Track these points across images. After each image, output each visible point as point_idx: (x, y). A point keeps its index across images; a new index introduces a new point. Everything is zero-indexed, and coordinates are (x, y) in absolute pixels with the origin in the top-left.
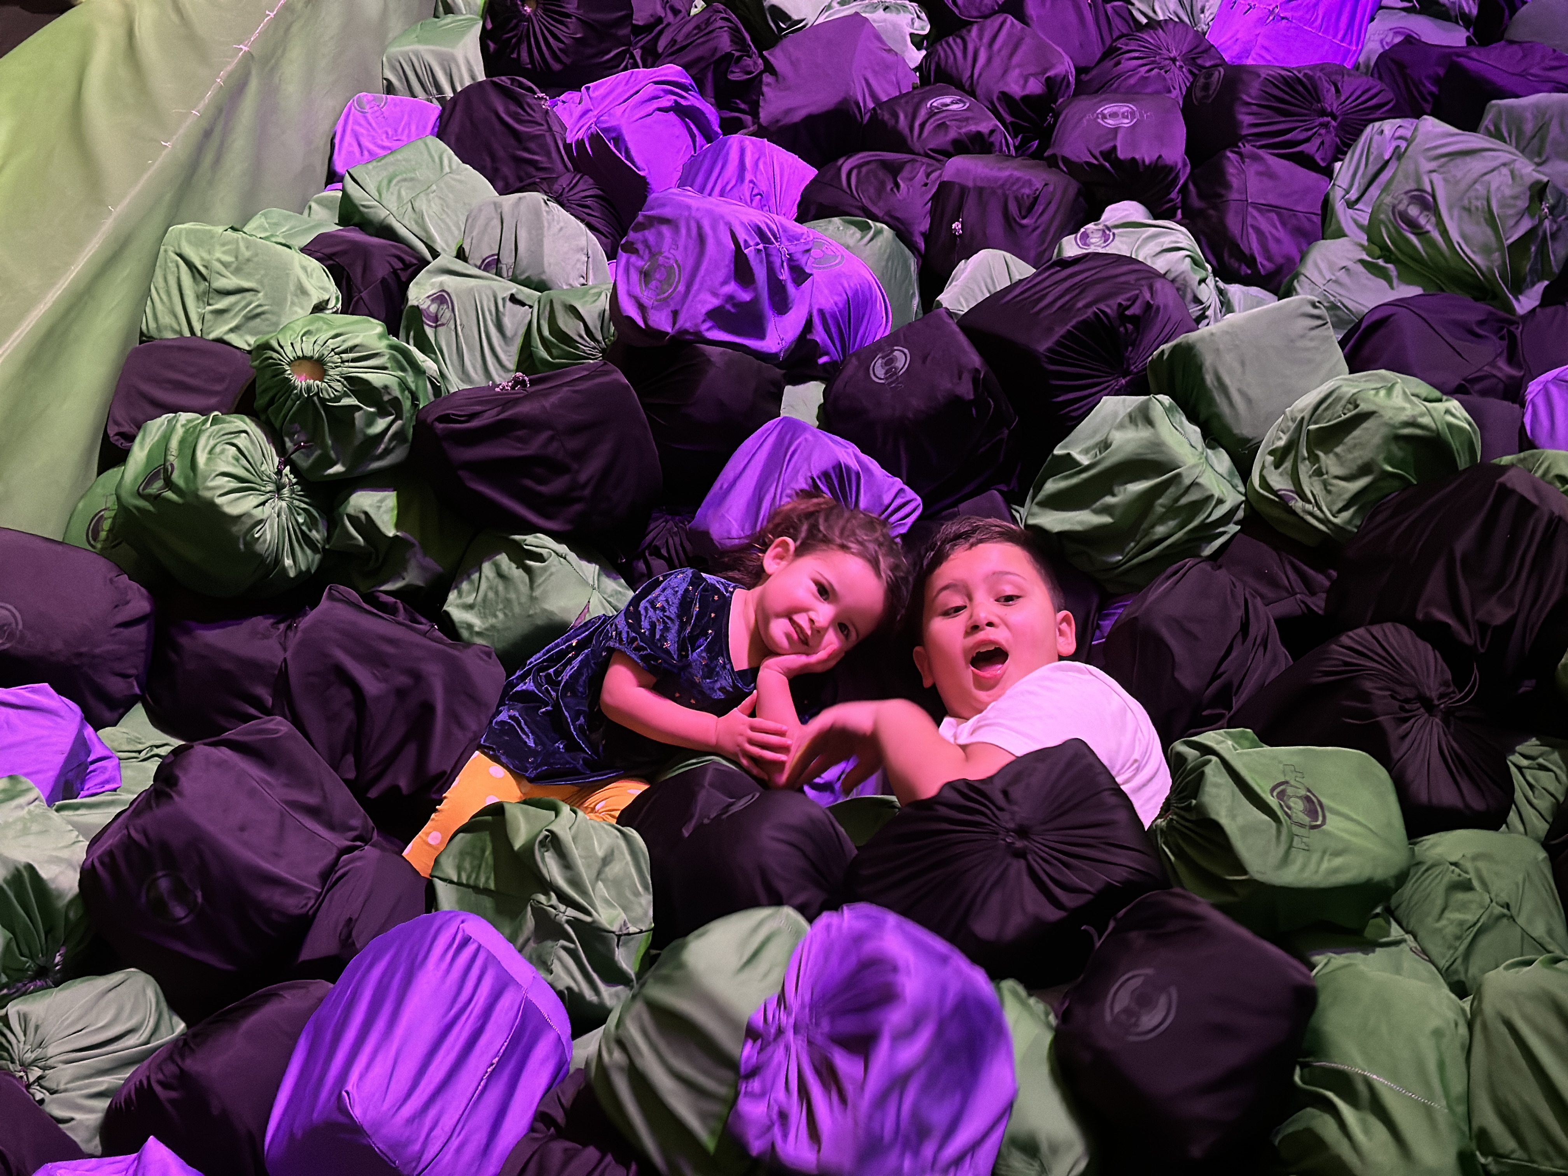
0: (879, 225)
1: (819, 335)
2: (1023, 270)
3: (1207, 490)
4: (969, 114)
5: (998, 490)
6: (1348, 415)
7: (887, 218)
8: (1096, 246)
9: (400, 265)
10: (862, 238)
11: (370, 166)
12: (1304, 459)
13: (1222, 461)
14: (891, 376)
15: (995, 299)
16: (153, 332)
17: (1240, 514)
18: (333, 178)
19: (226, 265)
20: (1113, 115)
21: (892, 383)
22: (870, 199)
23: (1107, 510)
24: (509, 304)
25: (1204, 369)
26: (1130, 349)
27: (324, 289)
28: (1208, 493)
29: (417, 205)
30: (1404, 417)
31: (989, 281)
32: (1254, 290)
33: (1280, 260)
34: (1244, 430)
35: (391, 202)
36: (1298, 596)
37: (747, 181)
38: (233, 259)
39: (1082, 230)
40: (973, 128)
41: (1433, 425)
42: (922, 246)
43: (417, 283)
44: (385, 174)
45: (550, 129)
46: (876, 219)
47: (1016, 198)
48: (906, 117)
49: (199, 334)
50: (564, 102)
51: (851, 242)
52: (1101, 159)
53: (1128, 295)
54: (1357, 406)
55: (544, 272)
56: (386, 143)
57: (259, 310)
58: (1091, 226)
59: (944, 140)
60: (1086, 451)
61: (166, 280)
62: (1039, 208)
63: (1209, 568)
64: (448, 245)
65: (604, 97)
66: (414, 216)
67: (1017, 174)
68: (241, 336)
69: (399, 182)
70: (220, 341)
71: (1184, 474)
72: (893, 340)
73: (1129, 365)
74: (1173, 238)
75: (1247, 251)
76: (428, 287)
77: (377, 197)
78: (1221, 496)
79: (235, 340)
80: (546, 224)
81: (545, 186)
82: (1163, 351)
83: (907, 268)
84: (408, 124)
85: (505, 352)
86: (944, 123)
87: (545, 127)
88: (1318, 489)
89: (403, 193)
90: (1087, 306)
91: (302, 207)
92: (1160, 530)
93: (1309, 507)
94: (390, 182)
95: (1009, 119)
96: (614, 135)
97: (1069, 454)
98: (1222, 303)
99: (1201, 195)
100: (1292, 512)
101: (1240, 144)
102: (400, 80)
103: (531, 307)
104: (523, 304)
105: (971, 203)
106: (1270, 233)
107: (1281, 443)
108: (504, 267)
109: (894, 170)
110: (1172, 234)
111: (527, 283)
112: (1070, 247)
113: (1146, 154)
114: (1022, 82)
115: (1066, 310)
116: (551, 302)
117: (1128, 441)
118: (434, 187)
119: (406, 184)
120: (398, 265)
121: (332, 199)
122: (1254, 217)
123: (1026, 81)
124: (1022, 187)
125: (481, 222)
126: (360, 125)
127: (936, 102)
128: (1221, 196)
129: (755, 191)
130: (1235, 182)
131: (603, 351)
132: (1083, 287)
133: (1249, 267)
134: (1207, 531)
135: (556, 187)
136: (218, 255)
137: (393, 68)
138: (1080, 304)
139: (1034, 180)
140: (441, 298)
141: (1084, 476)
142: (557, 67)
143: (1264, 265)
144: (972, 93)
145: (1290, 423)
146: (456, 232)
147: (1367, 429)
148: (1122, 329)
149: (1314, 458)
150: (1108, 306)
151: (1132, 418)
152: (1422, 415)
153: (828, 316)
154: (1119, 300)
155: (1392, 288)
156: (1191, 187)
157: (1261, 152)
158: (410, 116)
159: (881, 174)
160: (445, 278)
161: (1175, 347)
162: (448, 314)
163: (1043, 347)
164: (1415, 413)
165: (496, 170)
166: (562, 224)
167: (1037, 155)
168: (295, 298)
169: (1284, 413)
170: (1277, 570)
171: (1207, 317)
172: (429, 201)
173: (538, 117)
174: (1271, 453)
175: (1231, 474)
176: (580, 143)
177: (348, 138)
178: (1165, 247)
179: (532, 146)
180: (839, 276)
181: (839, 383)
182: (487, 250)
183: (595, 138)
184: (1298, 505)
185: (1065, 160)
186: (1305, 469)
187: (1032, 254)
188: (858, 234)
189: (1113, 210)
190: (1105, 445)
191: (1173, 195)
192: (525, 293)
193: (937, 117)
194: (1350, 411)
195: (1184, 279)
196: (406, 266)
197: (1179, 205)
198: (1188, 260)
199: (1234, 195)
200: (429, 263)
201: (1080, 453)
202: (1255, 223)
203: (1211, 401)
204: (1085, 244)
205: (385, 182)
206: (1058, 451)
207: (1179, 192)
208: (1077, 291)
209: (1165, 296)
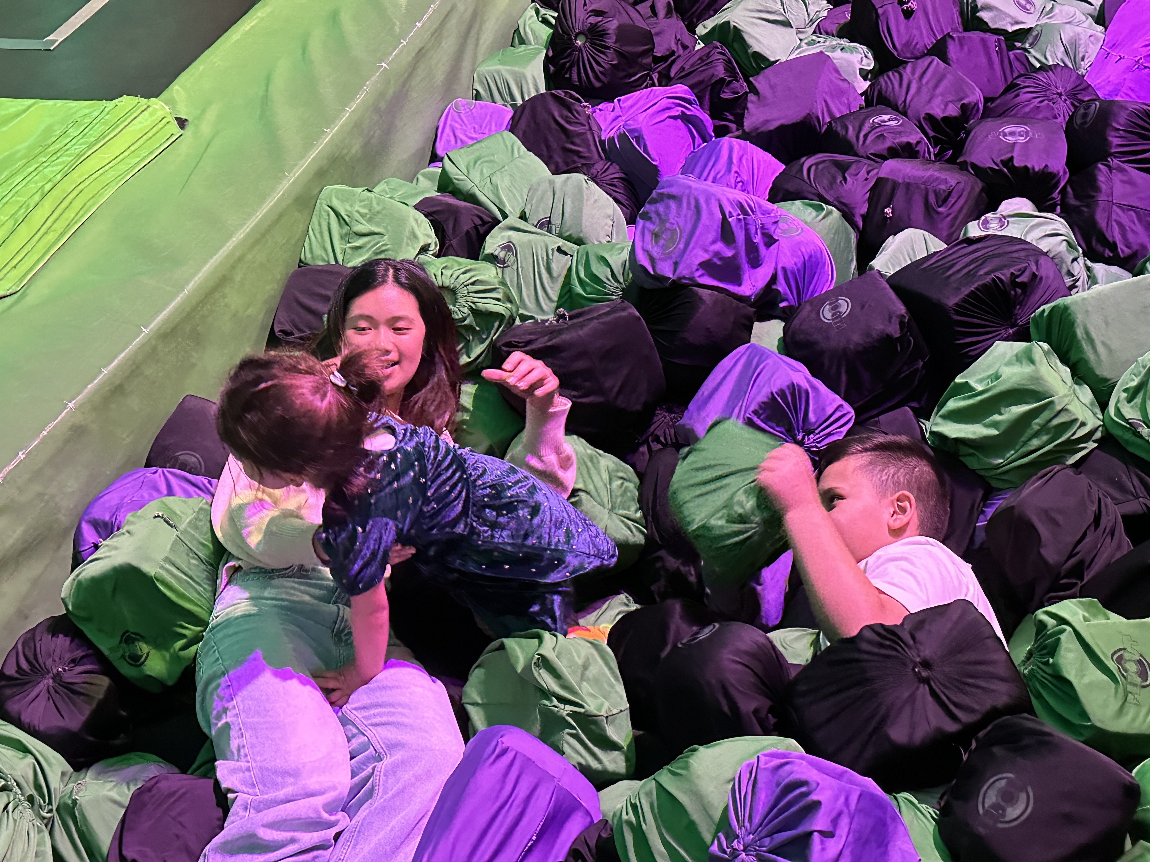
0: (830, 207)
1: (781, 286)
2: (937, 245)
3: (1074, 414)
4: (901, 129)
5: (911, 408)
7: (835, 203)
8: (994, 229)
9: (480, 222)
10: (817, 216)
11: (462, 151)
13: (1086, 394)
14: (836, 318)
15: (916, 265)
16: (309, 260)
17: (1098, 435)
18: (435, 158)
19: (362, 215)
20: (1012, 134)
21: (836, 323)
22: (824, 188)
23: (995, 425)
24: (556, 253)
25: (1076, 325)
26: (1018, 307)
27: (428, 236)
28: (1073, 417)
29: (494, 179)
31: (911, 252)
32: (1114, 269)
33: (1135, 247)
34: (1104, 371)
35: (476, 176)
36: (1141, 499)
37: (733, 172)
38: (367, 212)
39: (983, 218)
40: (905, 139)
42: (861, 224)
43: (491, 236)
44: (472, 157)
45: (590, 129)
46: (828, 203)
47: (935, 191)
48: (854, 129)
49: (341, 263)
50: (600, 110)
51: (809, 219)
52: (1001, 166)
53: (1019, 267)
55: (582, 231)
56: (474, 136)
57: (384, 248)
58: (990, 215)
59: (882, 147)
60: (981, 381)
61: (320, 225)
62: (952, 200)
63: (1072, 473)
64: (514, 210)
65: (632, 106)
66: (491, 188)
67: (937, 174)
69: (482, 163)
71: (1057, 401)
72: (839, 291)
73: (1016, 320)
74: (1054, 227)
75: (1111, 240)
76: (499, 239)
77: (466, 173)
78: (1084, 420)
80: (585, 197)
81: (585, 169)
82: (1044, 310)
83: (848, 240)
84: (490, 122)
85: (551, 288)
86: (882, 135)
87: (587, 127)
89: (485, 171)
90: (987, 274)
91: (411, 178)
92: (1035, 443)
94: (475, 162)
95: (931, 133)
96: (636, 134)
97: (967, 382)
98: (1089, 277)
99: (1076, 197)
101: (1109, 159)
102: (485, 91)
103: (571, 256)
104: (566, 254)
105: (900, 195)
106: (1129, 227)
107: (1134, 384)
108: (553, 227)
109: (843, 168)
110: (1053, 223)
111: (569, 239)
112: (974, 230)
113: (1036, 164)
114: (943, 107)
115: (971, 275)
116: (587, 254)
117: (1014, 374)
118: (506, 167)
119: (486, 164)
120: (478, 222)
121: (434, 173)
122: (1117, 214)
123: (946, 105)
124: (939, 184)
125: (539, 193)
126: (456, 122)
127: (877, 119)
128: (1093, 197)
129: (739, 179)
130: (1103, 187)
131: (623, 290)
132: (985, 259)
133: (1111, 251)
134: (1071, 446)
135: (594, 171)
136: (357, 208)
137: (481, 82)
138: (982, 272)
139: (949, 179)
140: (508, 247)
141: (979, 398)
142: (597, 84)
143: (1123, 250)
144: (905, 114)
145: (1141, 369)
146: (520, 200)
148: (1013, 292)
150: (1003, 274)
151: (1018, 359)
153: (789, 272)
154: (1012, 270)
156: (1069, 189)
157: (1125, 166)
158: (491, 116)
159: (834, 170)
160: (512, 233)
161: (1054, 307)
162: (513, 258)
163: (952, 301)
165: (550, 157)
166: (596, 198)
167: (952, 161)
168: (408, 240)
169: (1137, 361)
170: (1125, 478)
171: (1077, 287)
172: (502, 177)
173: (582, 120)
174: (1125, 390)
175: (1092, 404)
176: (611, 140)
177: (448, 130)
178: (1047, 233)
179: (577, 140)
180: (799, 243)
181: (796, 322)
182: (542, 214)
183: (622, 137)
184: (1143, 429)
185: (974, 166)
187: (945, 234)
188: (814, 213)
189: (1008, 203)
190: (997, 377)
191: (1055, 195)
192: (568, 246)
193: (878, 130)
195: (1061, 258)
196: (484, 223)
197: (1059, 202)
198: (1065, 243)
199: (1102, 197)
200: (500, 222)
201: (977, 381)
202: (1118, 219)
203: (1080, 349)
204: (986, 228)
205: (472, 164)
206: (958, 380)
207: (1059, 193)
208: (980, 262)
209: (1046, 270)
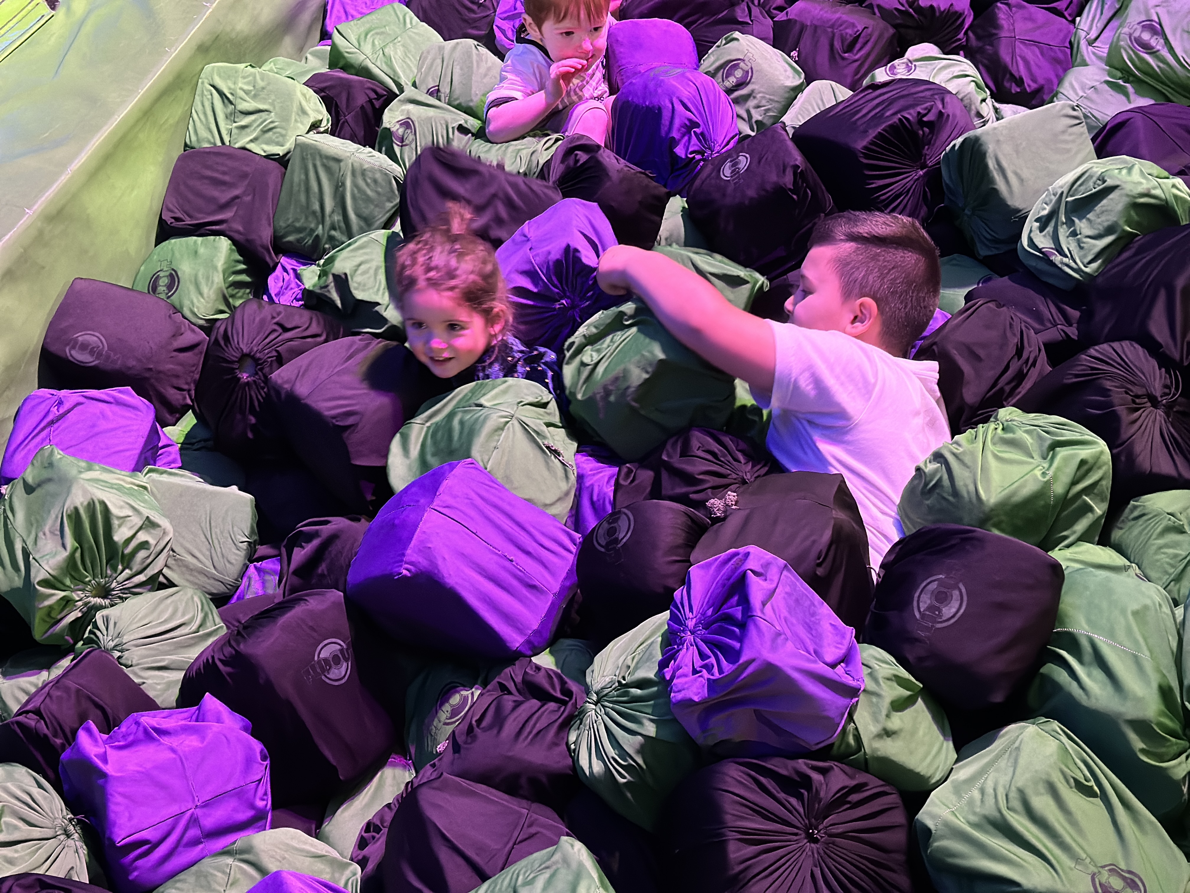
2: (844, 93)
6: (1098, 188)
8: (901, 73)
9: (376, 97)
11: (352, 23)
12: (1063, 223)
14: (735, 175)
15: (824, 113)
16: (194, 143)
18: (325, 36)
19: (247, 92)
21: (735, 179)
24: (456, 131)
25: (987, 156)
26: (927, 147)
27: (320, 112)
29: (386, 50)
30: (1140, 189)
31: (820, 103)
33: (1041, 82)
34: (1015, 202)
35: (367, 48)
36: (1060, 326)
38: (252, 88)
39: (891, 64)
41: (1163, 196)
43: (389, 112)
44: (362, 29)
47: (840, 38)
49: (228, 144)
52: (907, 6)
53: (925, 106)
54: (1104, 181)
55: (472, 98)
56: (365, 10)
57: (272, 125)
58: (896, 62)
61: (203, 106)
62: (859, 45)
64: (409, 81)
66: (384, 59)
67: (844, 17)
68: (258, 145)
69: (373, 35)
70: (244, 148)
73: (927, 162)
74: (962, 68)
75: (1017, 75)
76: (397, 113)
77: (357, 46)
79: (254, 148)
80: (476, 63)
82: (954, 146)
88: (1073, 246)
89: (376, 43)
90: (894, 114)
91: (300, 56)
93: (1066, 260)
94: (366, 35)
98: (997, 119)
99: (978, 37)
100: (1053, 264)
103: (473, 135)
105: (806, 37)
106: (1034, 62)
107: (1045, 212)
110: (960, 65)
111: (470, 112)
112: (881, 75)
113: (941, 3)
115: (878, 118)
118: (399, 39)
119: (378, 36)
120: (373, 95)
121: (323, 52)
122: (1021, 50)
124: (846, 28)
125: (428, 61)
128: (995, 34)
130: (1005, 24)
132: (891, 101)
133: (1018, 87)
136: (240, 85)
138: (888, 113)
139: (856, 23)
140: (407, 123)
143: (1030, 85)
145: (1053, 197)
147: (1111, 199)
148: (921, 132)
149: (1070, 223)
150: (910, 114)
152: (1155, 188)
154: (918, 110)
155: (1129, 101)
156: (972, 32)
157: (1025, 3)
160: (410, 106)
161: (965, 141)
162: (412, 136)
163: (860, 145)
164: (1149, 186)
167: (858, 3)
168: (297, 117)
169: (1047, 191)
170: (1042, 308)
172: (395, 49)
174: (1037, 220)
177: (337, 6)
178: (955, 74)
182: (431, 83)
184: (1057, 259)
185: (880, 8)
186: (1063, 232)
187: (851, 81)
189: (914, 49)
191: (960, 36)
194: (1099, 185)
195: (970, 99)
196: (379, 96)
197: (964, 44)
198: (973, 84)
199: (1005, 34)
200: (397, 96)
202: (1023, 54)
203: (991, 181)
204: (893, 73)
205: (363, 37)
207: (964, 33)
208: (885, 105)
209: (952, 110)
